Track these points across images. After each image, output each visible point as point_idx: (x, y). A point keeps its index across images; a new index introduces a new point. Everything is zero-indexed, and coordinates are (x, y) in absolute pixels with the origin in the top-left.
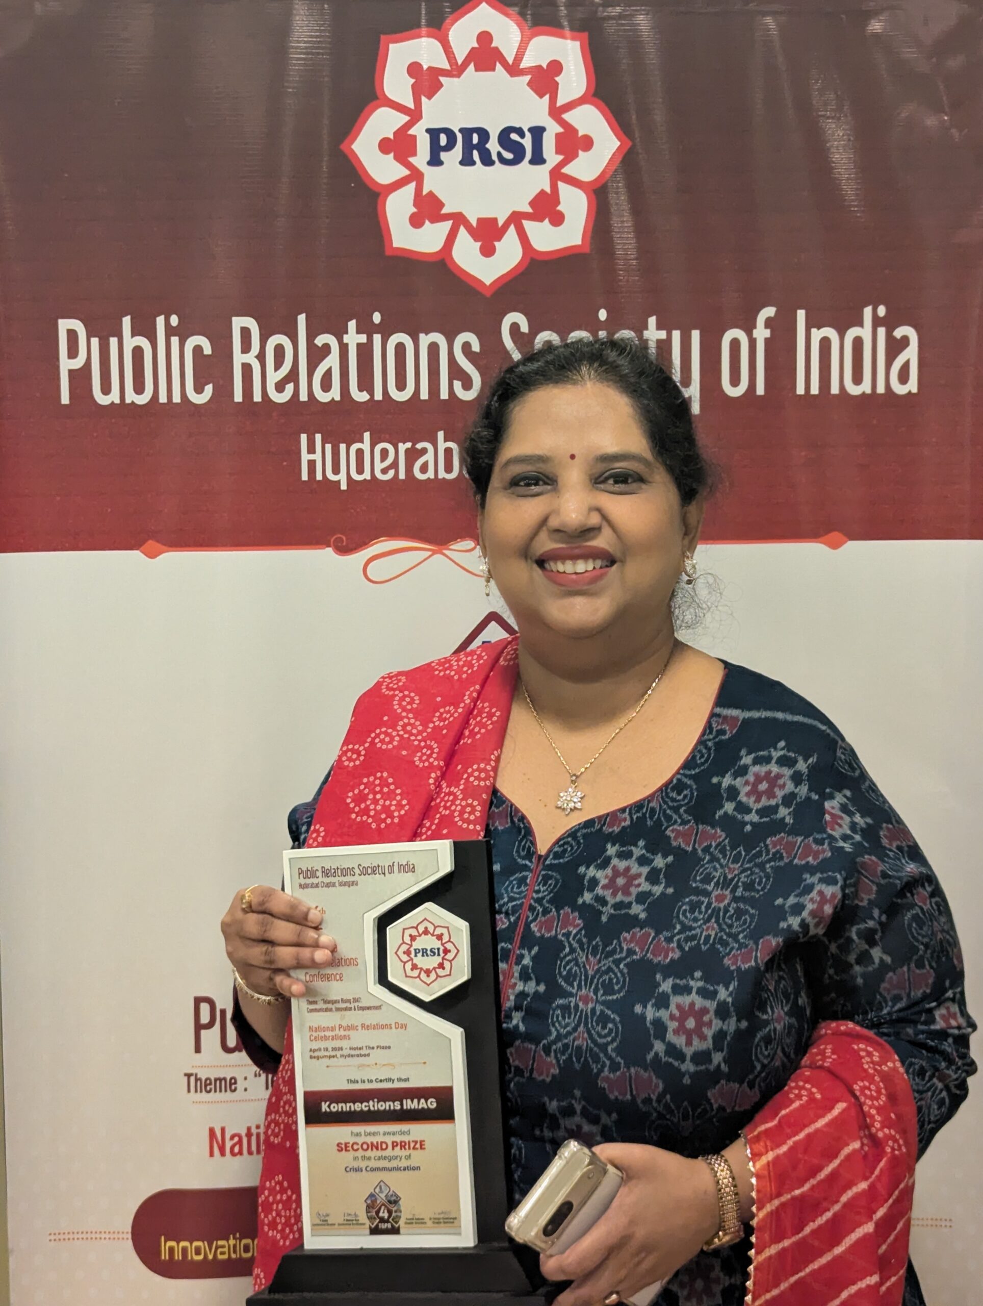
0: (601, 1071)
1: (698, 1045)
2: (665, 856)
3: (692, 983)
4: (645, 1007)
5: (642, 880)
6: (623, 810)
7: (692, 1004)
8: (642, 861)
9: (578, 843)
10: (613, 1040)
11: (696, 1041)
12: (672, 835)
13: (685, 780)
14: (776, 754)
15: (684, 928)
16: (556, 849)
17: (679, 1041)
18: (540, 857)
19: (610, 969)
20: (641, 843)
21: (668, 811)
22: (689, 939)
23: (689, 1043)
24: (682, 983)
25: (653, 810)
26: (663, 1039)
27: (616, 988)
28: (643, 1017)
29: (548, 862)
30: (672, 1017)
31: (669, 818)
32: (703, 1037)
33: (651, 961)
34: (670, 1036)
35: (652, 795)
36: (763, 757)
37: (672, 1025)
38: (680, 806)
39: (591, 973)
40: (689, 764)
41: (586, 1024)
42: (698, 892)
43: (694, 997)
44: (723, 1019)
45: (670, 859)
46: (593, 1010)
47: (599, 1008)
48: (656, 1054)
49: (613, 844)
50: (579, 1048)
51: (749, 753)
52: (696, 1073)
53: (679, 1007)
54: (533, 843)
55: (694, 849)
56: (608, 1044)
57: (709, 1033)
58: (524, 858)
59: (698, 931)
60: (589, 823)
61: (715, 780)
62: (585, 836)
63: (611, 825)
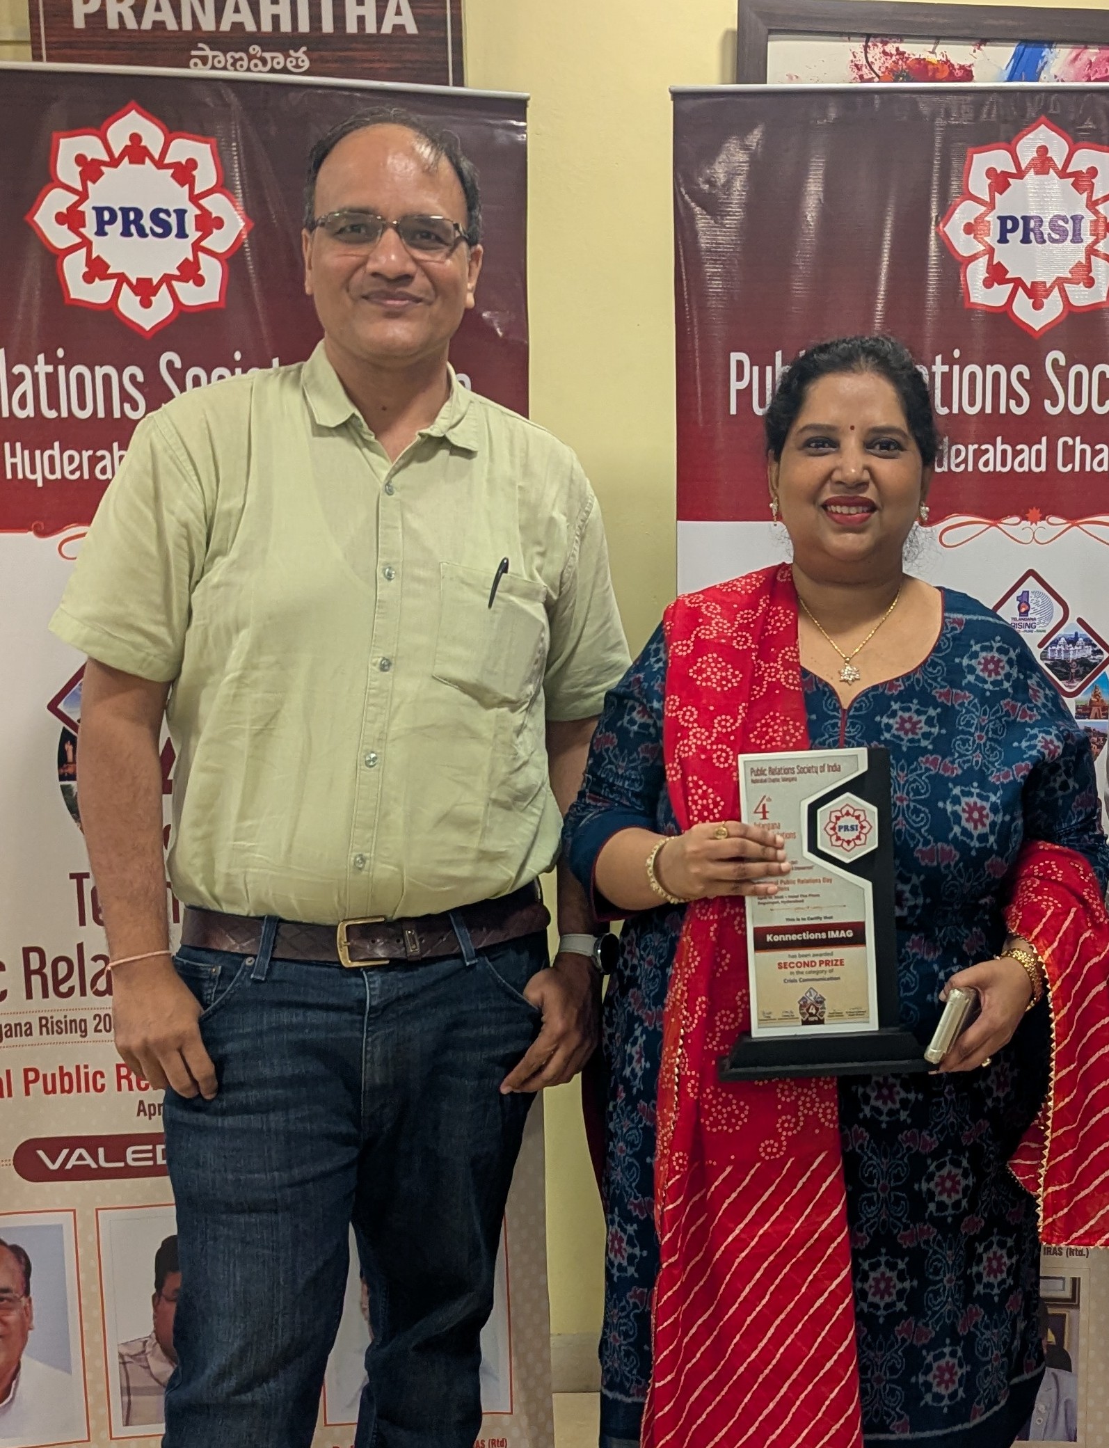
0: (917, 845)
1: (981, 830)
2: (935, 709)
3: (973, 790)
4: (945, 803)
5: (922, 724)
6: (897, 679)
7: (975, 803)
8: (918, 712)
9: (870, 702)
10: (925, 825)
11: (980, 827)
12: (937, 695)
13: (936, 660)
14: (996, 645)
15: (961, 756)
16: (855, 705)
17: (970, 826)
18: (844, 710)
19: (915, 781)
20: (915, 701)
21: (929, 681)
22: (964, 762)
23: (976, 828)
24: (967, 789)
25: (918, 680)
26: (959, 824)
27: (923, 791)
28: (945, 810)
29: (851, 713)
30: (964, 810)
31: (930, 685)
32: (984, 825)
33: (942, 776)
34: (964, 823)
35: (915, 671)
36: (986, 646)
37: (965, 816)
38: (937, 677)
39: (902, 782)
40: (937, 649)
41: (904, 815)
42: (963, 732)
43: (975, 799)
44: (995, 814)
45: (939, 710)
46: (908, 806)
47: (912, 805)
48: (955, 834)
49: (896, 702)
50: (900, 831)
51: (976, 643)
52: (980, 848)
53: (967, 804)
54: (838, 701)
55: (953, 705)
56: (922, 827)
57: (987, 822)
58: (832, 711)
59: (970, 757)
60: (875, 688)
61: (957, 660)
62: (873, 696)
63: (890, 689)
